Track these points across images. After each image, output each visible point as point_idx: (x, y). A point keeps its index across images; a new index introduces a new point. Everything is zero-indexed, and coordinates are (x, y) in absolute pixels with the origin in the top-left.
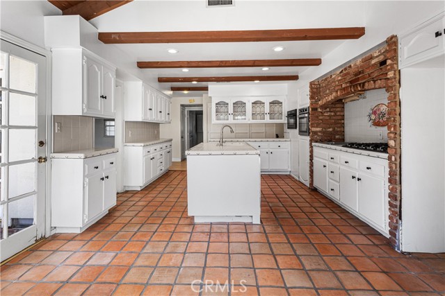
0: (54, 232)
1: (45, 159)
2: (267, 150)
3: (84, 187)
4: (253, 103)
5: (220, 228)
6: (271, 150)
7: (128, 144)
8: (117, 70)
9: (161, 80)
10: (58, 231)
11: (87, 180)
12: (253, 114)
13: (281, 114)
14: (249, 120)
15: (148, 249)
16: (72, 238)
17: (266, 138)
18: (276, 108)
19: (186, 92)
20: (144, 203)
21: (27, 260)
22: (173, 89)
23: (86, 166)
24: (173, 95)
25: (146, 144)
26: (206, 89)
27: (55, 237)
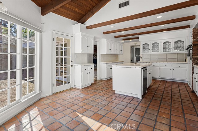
0: (75, 87)
1: (73, 66)
2: (171, 68)
3: (81, 75)
4: (163, 43)
5: (122, 96)
6: (173, 68)
7: (101, 63)
8: (94, 37)
9: (116, 37)
10: (76, 87)
11: (82, 73)
12: (163, 49)
13: (183, 48)
14: (161, 52)
15: (94, 96)
16: (78, 89)
17: (178, 61)
18: (180, 45)
19: (131, 40)
20: (103, 84)
21: (67, 92)
22: (123, 40)
23: (82, 69)
24: (124, 42)
25: (107, 63)
26: (138, 38)
27: (75, 88)
